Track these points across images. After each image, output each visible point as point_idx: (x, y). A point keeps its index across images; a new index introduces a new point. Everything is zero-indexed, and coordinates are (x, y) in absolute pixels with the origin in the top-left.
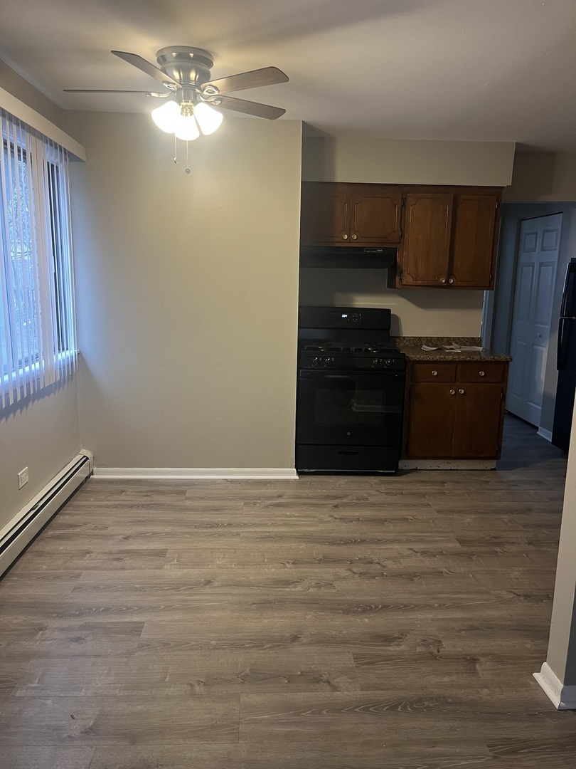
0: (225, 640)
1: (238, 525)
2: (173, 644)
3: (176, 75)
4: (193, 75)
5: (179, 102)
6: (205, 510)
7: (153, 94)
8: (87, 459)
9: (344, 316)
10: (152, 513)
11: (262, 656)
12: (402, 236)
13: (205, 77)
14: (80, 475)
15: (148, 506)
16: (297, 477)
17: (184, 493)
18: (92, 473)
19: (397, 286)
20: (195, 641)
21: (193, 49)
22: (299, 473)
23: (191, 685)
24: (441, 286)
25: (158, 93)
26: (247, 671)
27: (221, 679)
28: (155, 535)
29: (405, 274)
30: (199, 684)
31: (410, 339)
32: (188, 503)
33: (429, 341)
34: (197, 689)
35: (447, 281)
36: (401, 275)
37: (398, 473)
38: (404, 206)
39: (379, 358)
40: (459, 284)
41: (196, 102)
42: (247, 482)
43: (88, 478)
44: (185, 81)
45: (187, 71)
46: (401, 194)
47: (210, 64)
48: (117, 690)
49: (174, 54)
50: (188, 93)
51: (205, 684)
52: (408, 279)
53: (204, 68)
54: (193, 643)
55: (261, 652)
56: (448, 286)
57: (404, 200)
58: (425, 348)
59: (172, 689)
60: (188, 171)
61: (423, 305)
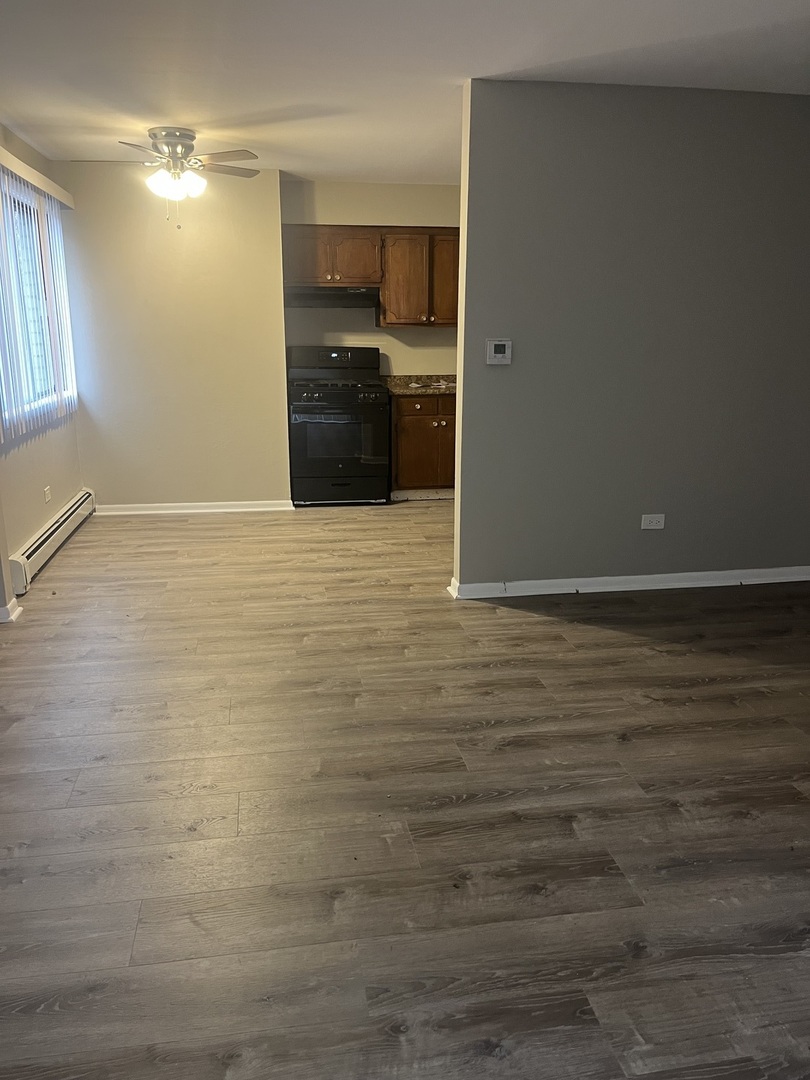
1: (239, 537)
3: (166, 149)
4: (179, 149)
5: (169, 170)
6: (207, 530)
7: (146, 164)
8: (90, 495)
9: (334, 355)
10: (159, 533)
12: (383, 276)
13: (189, 149)
14: (83, 512)
15: (155, 529)
16: (294, 508)
17: (187, 521)
18: (94, 510)
19: (382, 324)
21: (179, 129)
22: (296, 506)
24: (422, 324)
25: (152, 163)
28: (164, 544)
29: (388, 313)
31: (400, 378)
32: (191, 526)
33: (418, 379)
35: (428, 319)
36: (385, 314)
37: (389, 502)
38: (383, 246)
39: (376, 393)
40: (441, 321)
41: (183, 169)
42: (246, 513)
43: (91, 514)
44: (173, 155)
45: (174, 146)
46: (380, 236)
47: (193, 138)
49: (164, 133)
50: (177, 163)
52: (391, 318)
53: (188, 142)
56: (429, 324)
57: (383, 241)
58: (414, 385)
60: (179, 227)
61: (411, 343)
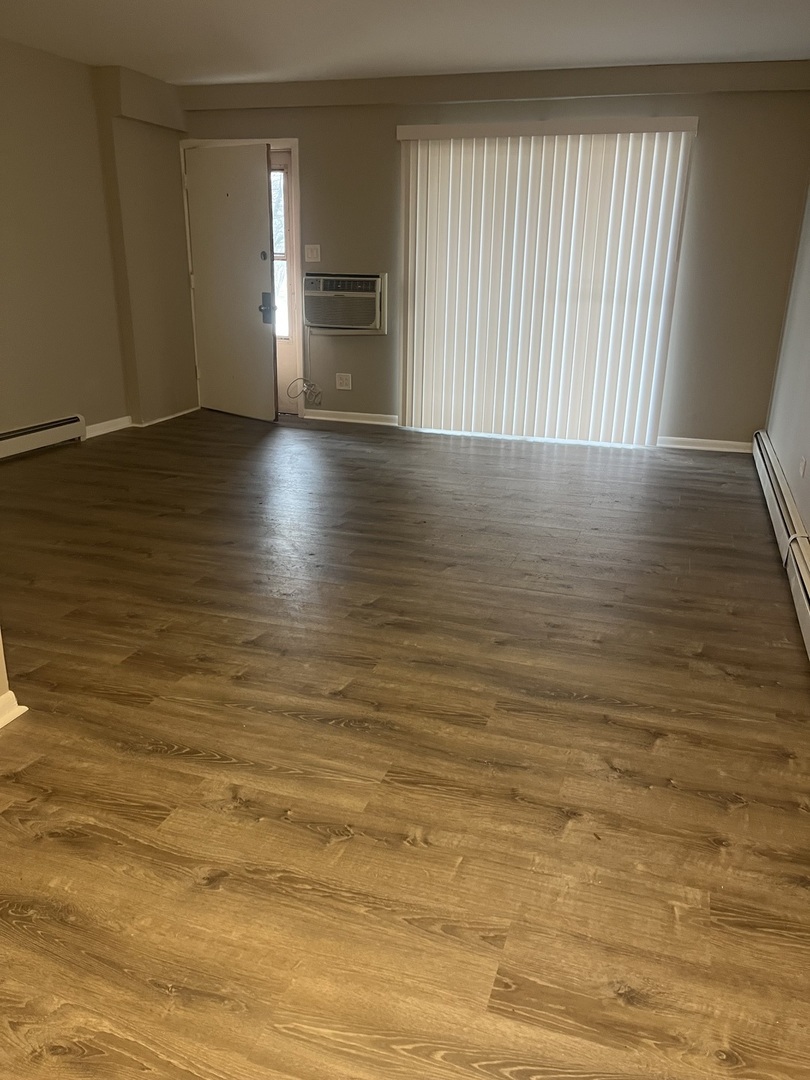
0: (338, 909)
2: (437, 928)
11: (294, 861)
20: (394, 922)
23: (426, 842)
26: (334, 840)
27: (379, 840)
30: (414, 840)
34: (418, 833)
48: (537, 861)
51: (405, 837)
54: (399, 918)
55: (292, 868)
59: (455, 843)
